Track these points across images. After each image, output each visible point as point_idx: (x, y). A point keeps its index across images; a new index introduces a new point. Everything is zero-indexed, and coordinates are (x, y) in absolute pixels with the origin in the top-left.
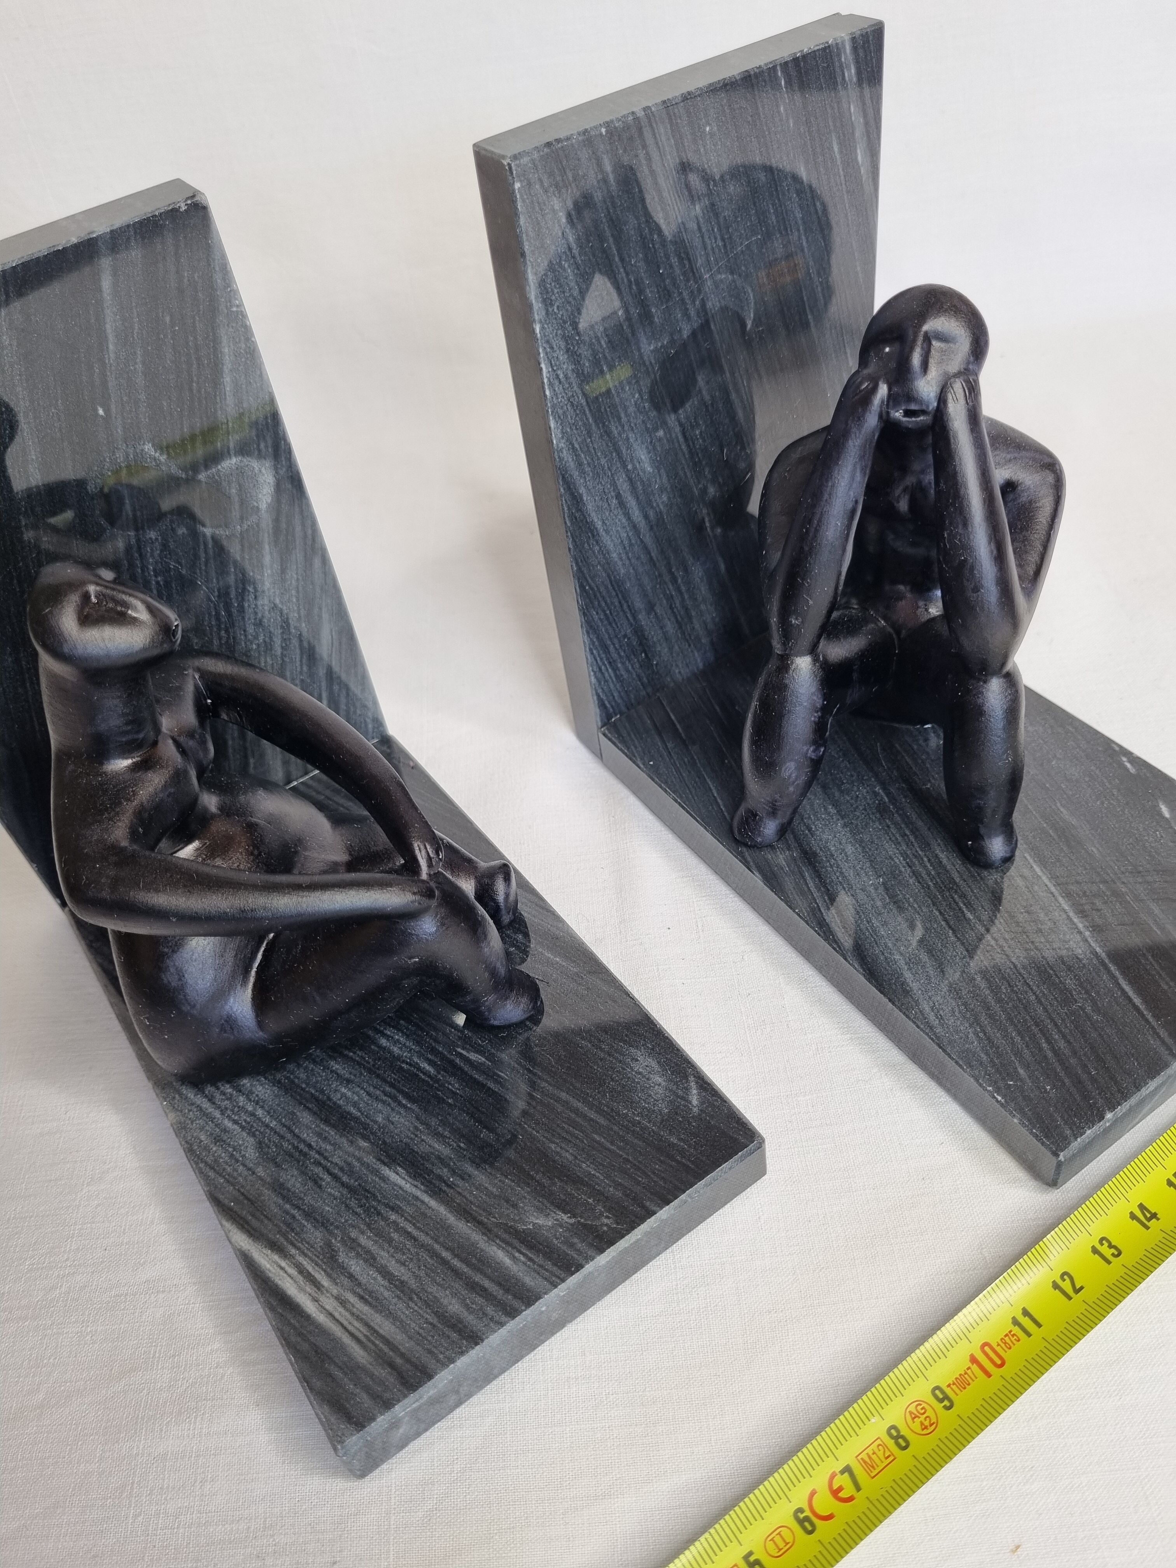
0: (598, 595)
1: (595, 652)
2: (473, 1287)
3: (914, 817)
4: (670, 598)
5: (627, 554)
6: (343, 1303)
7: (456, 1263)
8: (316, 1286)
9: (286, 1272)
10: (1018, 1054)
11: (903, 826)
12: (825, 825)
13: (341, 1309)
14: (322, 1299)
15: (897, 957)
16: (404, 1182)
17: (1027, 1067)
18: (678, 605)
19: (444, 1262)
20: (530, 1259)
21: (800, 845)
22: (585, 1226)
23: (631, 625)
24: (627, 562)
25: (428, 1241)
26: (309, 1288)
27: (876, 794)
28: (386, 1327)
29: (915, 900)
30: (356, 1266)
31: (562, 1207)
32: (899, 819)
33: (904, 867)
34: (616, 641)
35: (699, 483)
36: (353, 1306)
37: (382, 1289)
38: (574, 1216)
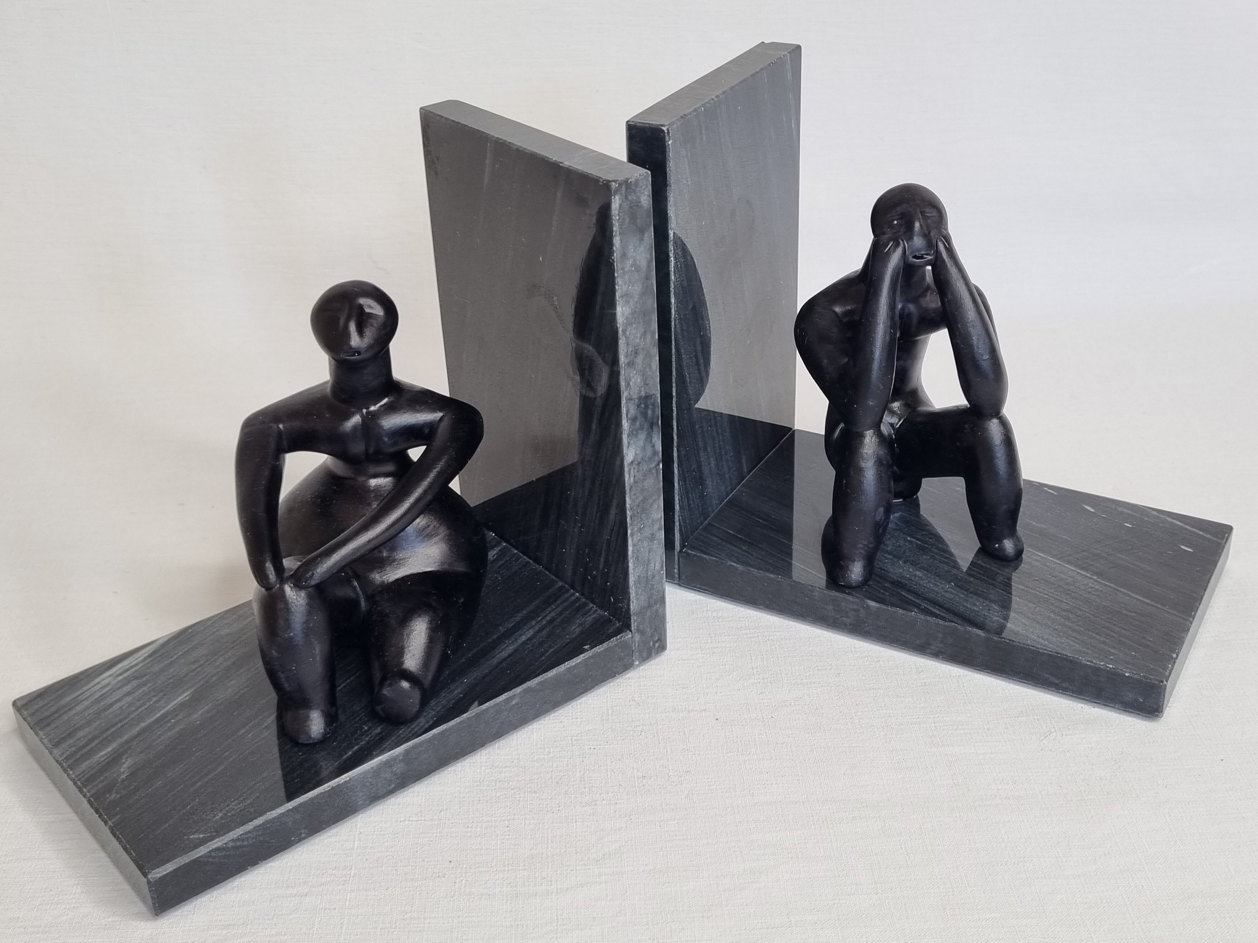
2: (91, 740)
6: (104, 687)
7: (113, 730)
8: (120, 674)
9: (133, 662)
13: (101, 686)
14: (110, 678)
16: (179, 700)
19: (114, 725)
20: (100, 763)
25: (132, 716)
26: (120, 672)
28: (80, 707)
30: (128, 688)
31: (133, 774)
36: (101, 691)
37: (107, 702)
38: (123, 780)
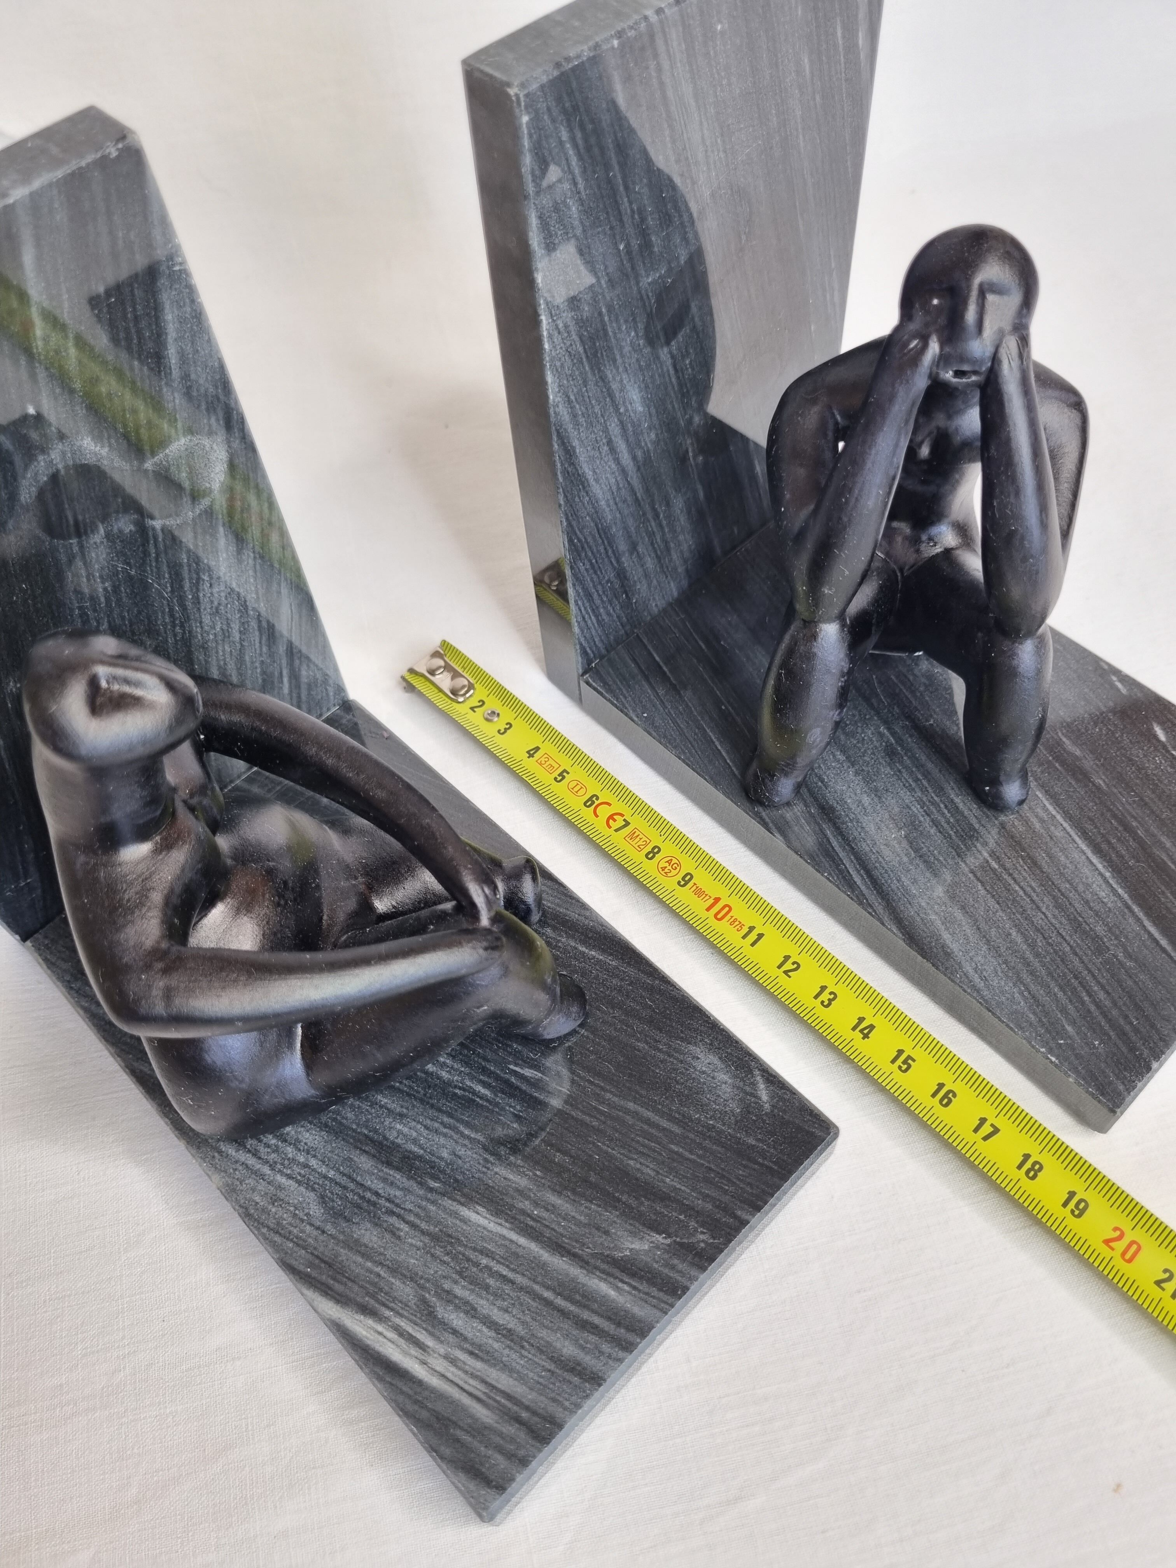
0: (586, 546)
1: (579, 603)
2: (584, 1325)
3: (923, 758)
4: (651, 535)
5: (614, 499)
6: (453, 1361)
7: (559, 1301)
8: (421, 1348)
9: (385, 1337)
10: (1064, 1010)
11: (914, 769)
12: (838, 774)
13: (453, 1369)
14: (430, 1360)
15: (933, 917)
16: (487, 1222)
17: (1073, 1023)
18: (659, 540)
19: (548, 1303)
20: (635, 1288)
21: (816, 799)
22: (681, 1245)
23: (614, 568)
24: (614, 508)
25: (526, 1282)
26: (414, 1351)
27: (881, 735)
28: (504, 1381)
29: (939, 853)
30: (457, 1320)
31: (655, 1227)
32: (908, 762)
33: (923, 816)
34: (599, 587)
35: (686, 414)
36: (464, 1363)
37: (490, 1341)
38: (669, 1236)
